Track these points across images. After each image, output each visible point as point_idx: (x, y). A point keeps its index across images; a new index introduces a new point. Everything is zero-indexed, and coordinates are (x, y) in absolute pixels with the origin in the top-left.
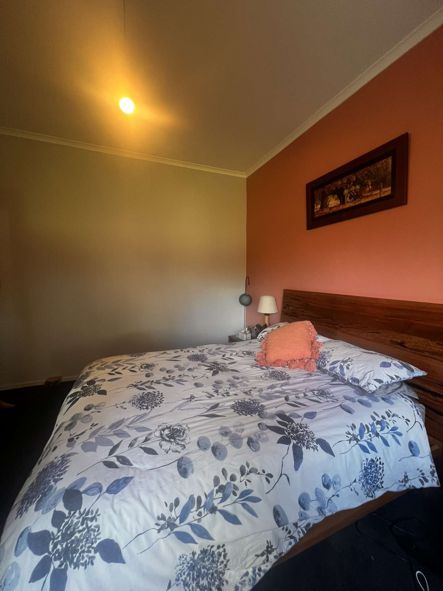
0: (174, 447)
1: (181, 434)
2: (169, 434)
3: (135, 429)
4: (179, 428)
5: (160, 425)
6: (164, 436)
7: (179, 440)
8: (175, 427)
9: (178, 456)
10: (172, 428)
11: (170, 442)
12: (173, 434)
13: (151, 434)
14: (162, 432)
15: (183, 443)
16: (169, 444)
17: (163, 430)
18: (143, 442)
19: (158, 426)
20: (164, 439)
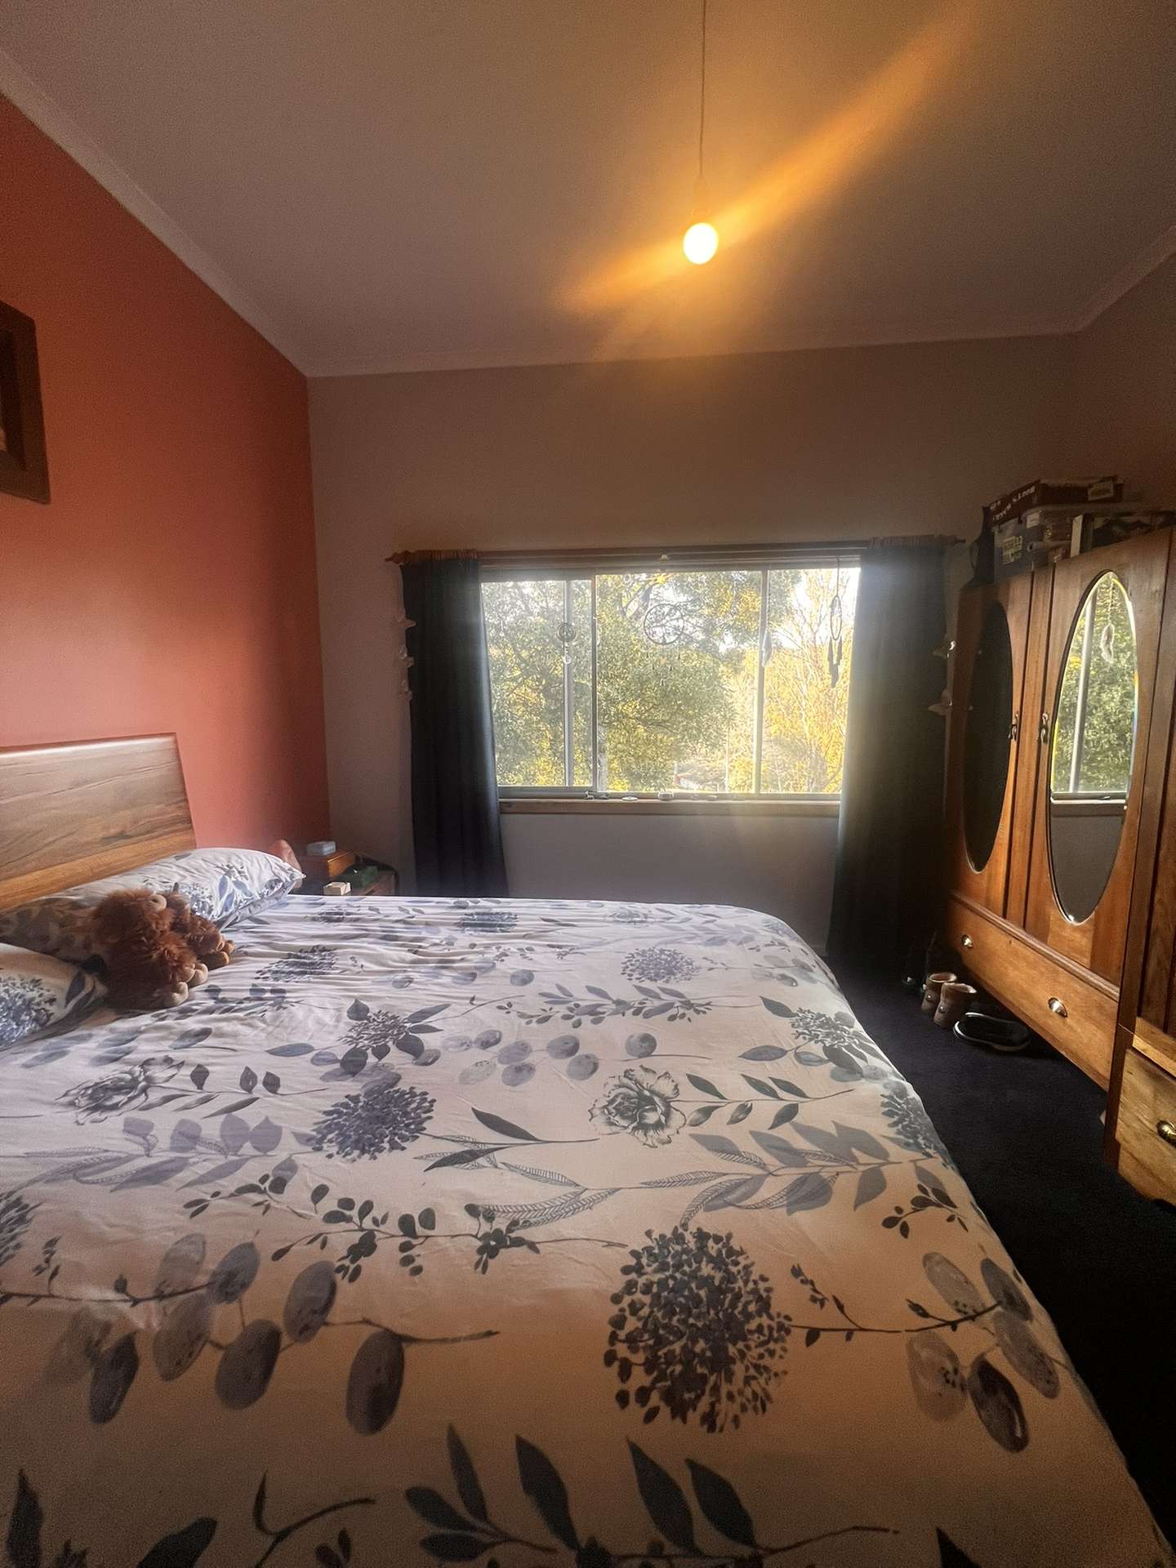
0: (648, 1080)
1: (619, 1100)
2: (647, 1111)
3: (738, 1153)
4: (617, 1118)
5: (663, 1143)
6: (661, 1108)
7: (632, 1089)
8: (624, 1123)
9: (647, 1062)
10: (635, 1124)
11: (652, 1092)
12: (639, 1107)
13: (696, 1124)
14: (663, 1119)
15: (626, 1081)
16: (656, 1088)
17: (658, 1126)
18: (718, 1107)
19: (670, 1142)
20: (667, 1102)
